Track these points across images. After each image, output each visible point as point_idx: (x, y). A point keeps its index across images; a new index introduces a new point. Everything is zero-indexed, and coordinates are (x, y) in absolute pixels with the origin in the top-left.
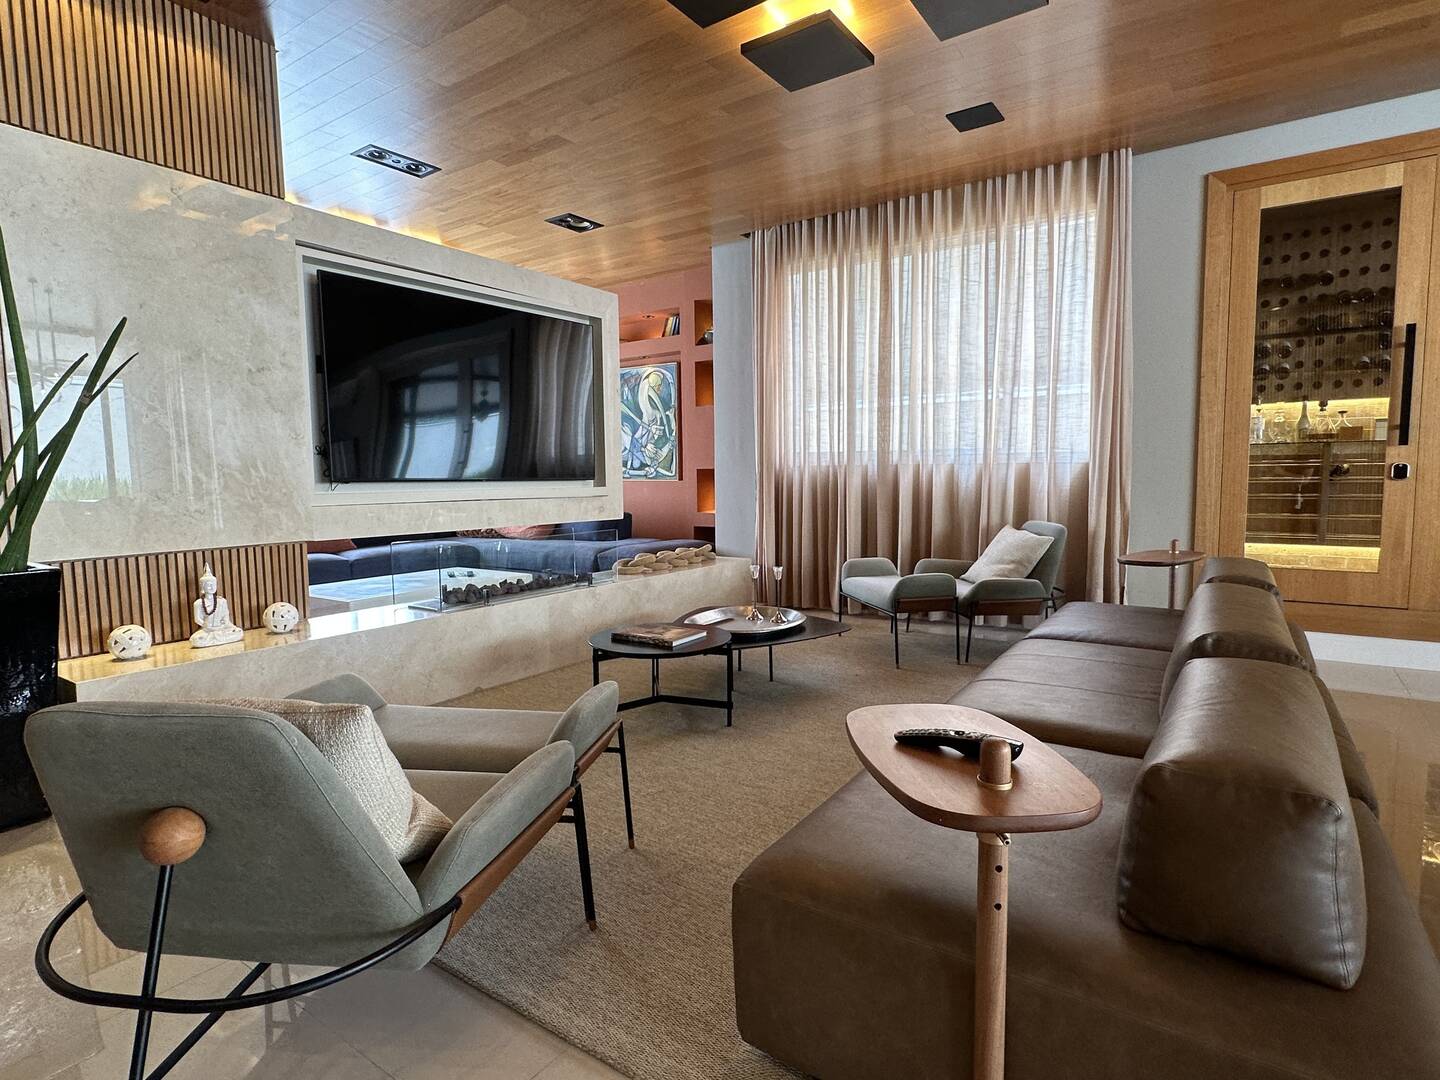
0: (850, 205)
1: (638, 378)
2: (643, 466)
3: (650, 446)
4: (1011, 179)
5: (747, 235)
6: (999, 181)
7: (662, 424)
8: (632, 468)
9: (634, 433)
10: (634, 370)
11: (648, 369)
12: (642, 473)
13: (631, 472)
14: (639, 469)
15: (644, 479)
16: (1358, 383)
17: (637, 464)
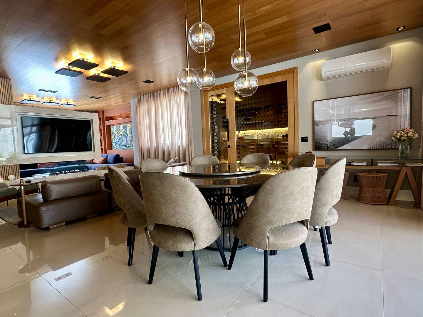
0: (149, 93)
1: (127, 127)
2: (129, 147)
3: (130, 142)
4: (172, 89)
5: (134, 98)
6: (170, 89)
7: (131, 137)
8: (127, 147)
9: (127, 139)
10: (126, 125)
11: (128, 125)
12: (128, 148)
13: (127, 148)
14: (128, 147)
15: (129, 150)
16: (249, 127)
17: (127, 146)
